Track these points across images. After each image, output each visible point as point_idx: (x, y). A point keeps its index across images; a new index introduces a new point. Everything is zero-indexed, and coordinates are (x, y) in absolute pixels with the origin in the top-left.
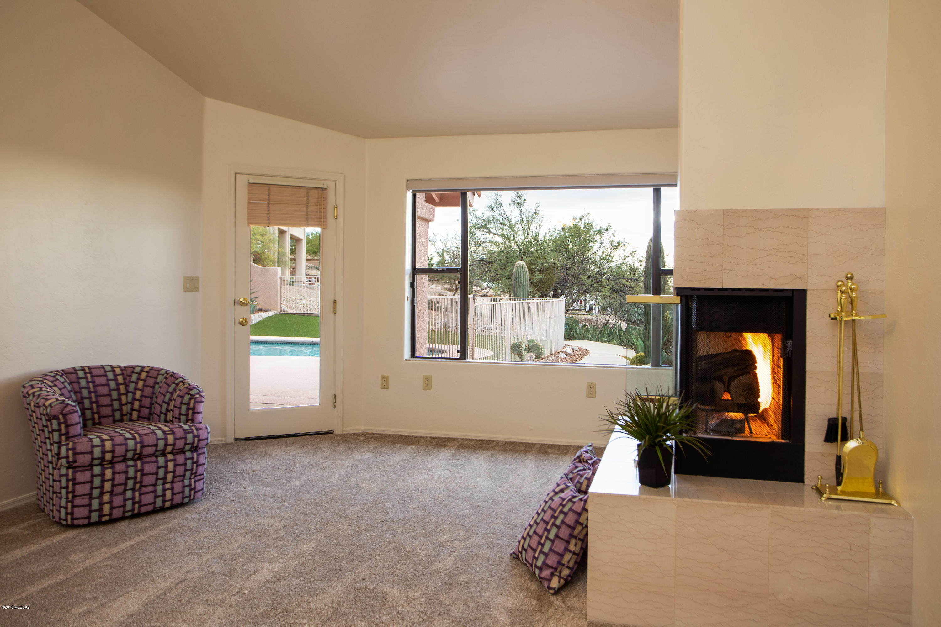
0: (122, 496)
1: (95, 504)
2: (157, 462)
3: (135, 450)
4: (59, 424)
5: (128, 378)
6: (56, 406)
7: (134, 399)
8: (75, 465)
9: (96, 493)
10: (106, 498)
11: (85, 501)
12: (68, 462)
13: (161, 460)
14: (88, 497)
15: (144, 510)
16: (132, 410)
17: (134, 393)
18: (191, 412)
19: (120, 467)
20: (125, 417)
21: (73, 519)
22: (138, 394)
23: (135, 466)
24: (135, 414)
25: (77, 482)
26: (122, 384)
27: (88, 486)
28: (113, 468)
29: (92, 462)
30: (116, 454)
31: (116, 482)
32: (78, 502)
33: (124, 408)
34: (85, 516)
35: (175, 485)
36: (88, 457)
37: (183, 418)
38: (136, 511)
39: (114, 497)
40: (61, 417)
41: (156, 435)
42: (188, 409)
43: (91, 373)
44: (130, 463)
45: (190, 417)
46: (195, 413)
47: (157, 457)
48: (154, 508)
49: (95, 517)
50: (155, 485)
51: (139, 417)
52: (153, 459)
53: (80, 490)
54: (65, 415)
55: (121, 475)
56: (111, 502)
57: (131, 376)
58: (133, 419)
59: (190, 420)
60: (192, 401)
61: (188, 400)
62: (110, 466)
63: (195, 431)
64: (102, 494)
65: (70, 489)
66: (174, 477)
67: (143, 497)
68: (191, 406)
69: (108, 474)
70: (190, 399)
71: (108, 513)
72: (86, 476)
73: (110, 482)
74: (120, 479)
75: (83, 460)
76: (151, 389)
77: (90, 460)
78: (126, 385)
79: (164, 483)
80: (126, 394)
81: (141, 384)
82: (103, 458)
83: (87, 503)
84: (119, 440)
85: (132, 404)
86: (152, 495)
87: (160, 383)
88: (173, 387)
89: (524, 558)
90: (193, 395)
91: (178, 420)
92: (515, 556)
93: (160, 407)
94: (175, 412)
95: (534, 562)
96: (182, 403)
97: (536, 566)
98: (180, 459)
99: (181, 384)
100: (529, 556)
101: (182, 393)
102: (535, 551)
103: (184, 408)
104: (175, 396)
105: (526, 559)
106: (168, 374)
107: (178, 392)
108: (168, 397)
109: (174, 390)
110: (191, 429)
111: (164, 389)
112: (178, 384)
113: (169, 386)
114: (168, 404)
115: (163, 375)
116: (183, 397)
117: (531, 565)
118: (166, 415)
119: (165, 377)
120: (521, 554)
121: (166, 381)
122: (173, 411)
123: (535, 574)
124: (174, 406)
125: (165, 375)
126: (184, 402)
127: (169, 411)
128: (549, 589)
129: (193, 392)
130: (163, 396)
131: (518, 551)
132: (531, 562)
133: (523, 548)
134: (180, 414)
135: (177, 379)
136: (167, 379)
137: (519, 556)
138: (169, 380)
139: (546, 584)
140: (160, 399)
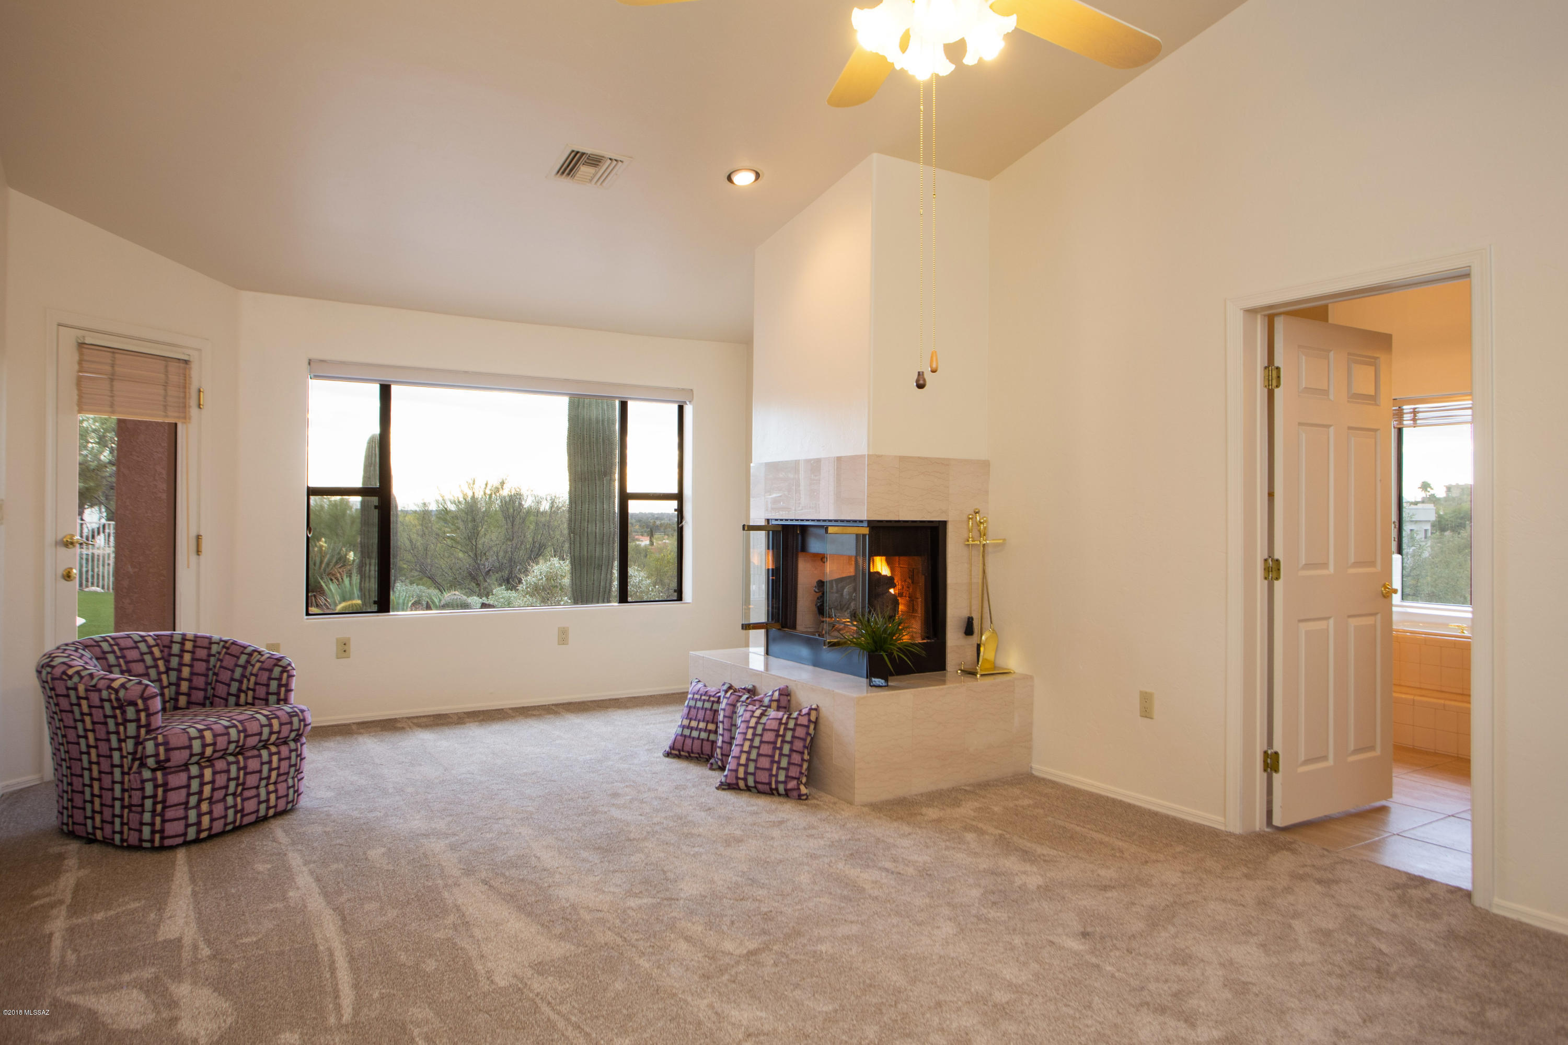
0: (222, 803)
1: (192, 815)
2: (260, 756)
3: (238, 741)
4: (138, 712)
5: (166, 650)
6: (133, 688)
7: (180, 679)
8: (167, 765)
9: (193, 800)
10: (205, 807)
11: (180, 812)
12: (158, 762)
13: (264, 753)
14: (183, 806)
15: (247, 820)
16: (178, 693)
17: (179, 671)
18: (283, 689)
19: (220, 765)
20: (168, 705)
21: (163, 838)
22: (186, 672)
23: (237, 762)
24: (183, 700)
25: (169, 787)
26: (160, 659)
27: (184, 792)
28: (212, 766)
29: (190, 759)
30: (218, 748)
31: (217, 786)
32: (170, 814)
33: (166, 691)
34: (180, 833)
35: (279, 786)
36: (186, 753)
37: (272, 698)
38: (237, 824)
39: (214, 806)
40: (140, 702)
41: (258, 720)
42: (280, 686)
43: (117, 644)
44: (231, 759)
45: (282, 696)
46: (289, 690)
47: (259, 750)
48: (257, 817)
49: (192, 833)
50: (257, 787)
51: (190, 704)
52: (255, 752)
53: (174, 797)
54: (145, 700)
55: (222, 774)
56: (210, 812)
57: (170, 647)
58: (179, 706)
59: (282, 700)
60: (285, 675)
61: (280, 674)
62: (208, 764)
63: (300, 714)
64: (200, 801)
65: (160, 798)
66: (279, 775)
67: (246, 803)
68: (284, 682)
69: (208, 773)
70: (282, 672)
71: (208, 827)
72: (182, 778)
73: (210, 785)
74: (221, 780)
75: (179, 757)
76: (204, 664)
77: (187, 757)
78: (167, 661)
79: (267, 785)
80: (167, 672)
81: (187, 658)
82: (202, 754)
83: (182, 816)
84: (218, 728)
85: (178, 685)
86: (255, 800)
87: (217, 655)
88: (243, 658)
89: (751, 782)
90: (285, 667)
91: (264, 702)
92: (726, 787)
93: (227, 687)
94: (257, 692)
95: (774, 779)
96: (270, 679)
97: (777, 782)
98: (284, 750)
99: (256, 654)
100: (763, 777)
101: (266, 666)
102: (771, 770)
103: (274, 685)
104: (252, 670)
105: (756, 782)
106: (226, 642)
107: (258, 665)
108: (238, 672)
109: (248, 662)
110: (296, 712)
111: (229, 662)
112: (250, 655)
113: (238, 658)
114: (241, 682)
115: (218, 643)
116: (271, 671)
117: (770, 784)
118: (238, 697)
119: (224, 647)
120: (745, 779)
121: (229, 651)
122: (254, 690)
123: (777, 789)
124: (256, 684)
125: (222, 643)
126: (273, 676)
127: (244, 692)
128: (800, 797)
129: (283, 663)
130: (230, 673)
131: (737, 778)
132: (767, 781)
133: (746, 773)
134: (268, 693)
135: (245, 647)
136: (228, 648)
137: (737, 784)
138: (234, 650)
139: (795, 794)
140: (225, 676)
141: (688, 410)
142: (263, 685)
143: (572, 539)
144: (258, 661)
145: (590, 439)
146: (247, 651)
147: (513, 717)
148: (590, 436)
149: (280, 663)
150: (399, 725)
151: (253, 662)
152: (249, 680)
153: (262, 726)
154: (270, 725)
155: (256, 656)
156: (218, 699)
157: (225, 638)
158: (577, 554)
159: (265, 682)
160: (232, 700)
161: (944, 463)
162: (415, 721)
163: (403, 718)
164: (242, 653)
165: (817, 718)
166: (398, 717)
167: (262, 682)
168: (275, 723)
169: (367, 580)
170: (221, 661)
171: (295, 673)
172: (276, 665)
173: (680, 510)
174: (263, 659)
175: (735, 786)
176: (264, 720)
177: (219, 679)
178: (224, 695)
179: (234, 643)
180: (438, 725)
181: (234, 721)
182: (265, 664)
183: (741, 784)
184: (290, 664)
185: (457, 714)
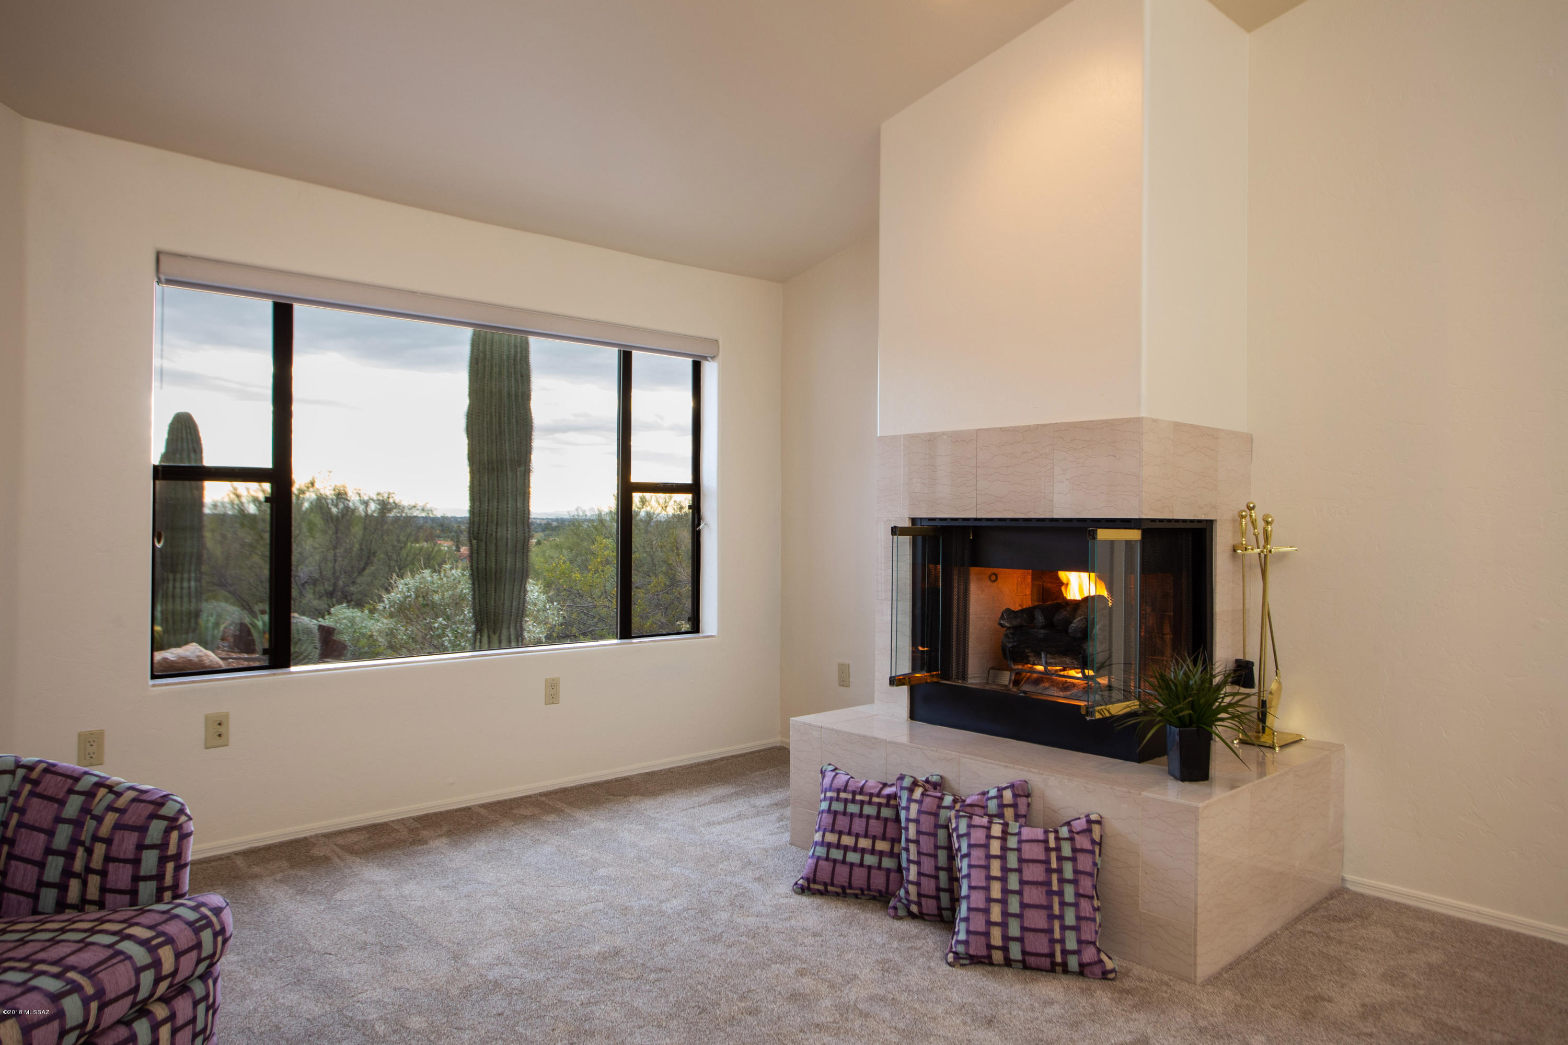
2: (132, 1038)
13: (142, 1028)
18: (170, 866)
37: (147, 889)
41: (129, 958)
42: (163, 860)
45: (169, 880)
46: (180, 867)
47: (129, 1024)
59: (168, 889)
60: (175, 835)
61: (161, 834)
63: (214, 919)
68: (171, 850)
70: (168, 831)
84: (32, 1005)
87: (11, 799)
88: (73, 805)
89: (1015, 951)
90: (174, 819)
91: (127, 898)
92: (967, 962)
93: (36, 869)
94: (111, 877)
95: (1058, 948)
96: (141, 847)
97: (1065, 952)
98: (183, 1006)
99: (102, 791)
100: (1038, 944)
101: (130, 818)
102: (1050, 931)
103: (150, 860)
104: (97, 829)
105: (1024, 953)
106: (30, 768)
107: (111, 818)
108: (62, 839)
109: (85, 810)
110: (205, 917)
111: (40, 812)
112: (90, 794)
113: (62, 803)
114: (69, 856)
115: (12, 772)
116: (143, 829)
117: (1052, 955)
118: (63, 888)
119: (26, 779)
120: (1005, 949)
121: (39, 789)
122: (103, 873)
123: (1064, 965)
124: (108, 859)
125: (21, 773)
126: (148, 841)
127: (77, 876)
128: (1105, 975)
129: (169, 810)
130: (42, 837)
131: (990, 947)
132: (1046, 950)
133: (1006, 938)
134: (136, 879)
135: (76, 779)
136: (36, 783)
137: (989, 957)
138: (51, 785)
139: (1097, 970)
140: (33, 844)
141: (710, 371)
142: (125, 861)
143: (475, 547)
144: (110, 808)
145: (500, 418)
146: (81, 786)
147: (496, 823)
148: (500, 414)
149: (164, 811)
150: (315, 852)
151: (98, 811)
152: (89, 851)
153: (138, 971)
154: (156, 964)
155: (103, 798)
156: (13, 896)
157: (28, 759)
158: (482, 565)
159: (130, 855)
160: (49, 897)
161: (1211, 434)
162: (340, 840)
163: (316, 836)
164: (71, 791)
165: (1101, 836)
166: (307, 835)
167: (122, 856)
168: (167, 954)
169: (170, 600)
170: (22, 811)
171: (191, 826)
172: (154, 816)
173: (696, 507)
174: (121, 803)
175: (986, 961)
176: (140, 955)
177: (17, 851)
178: (29, 887)
179: (50, 770)
180: (382, 847)
181: (71, 975)
182: (127, 815)
183: (998, 956)
184: (182, 811)
185: (402, 821)
